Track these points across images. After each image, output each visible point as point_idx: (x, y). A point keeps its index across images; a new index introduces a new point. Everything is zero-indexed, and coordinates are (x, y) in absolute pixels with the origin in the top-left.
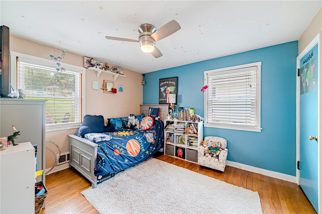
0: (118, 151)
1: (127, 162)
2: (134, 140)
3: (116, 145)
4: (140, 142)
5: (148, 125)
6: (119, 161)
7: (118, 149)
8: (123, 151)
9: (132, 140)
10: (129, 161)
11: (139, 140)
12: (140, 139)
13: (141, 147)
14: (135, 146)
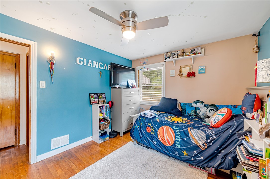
0: (150, 129)
1: (155, 143)
2: (169, 128)
3: (150, 124)
4: (177, 134)
5: (214, 120)
6: (148, 138)
7: (151, 128)
8: (153, 131)
9: (168, 127)
10: (157, 144)
11: (177, 131)
12: (179, 130)
13: (176, 141)
14: (169, 134)
